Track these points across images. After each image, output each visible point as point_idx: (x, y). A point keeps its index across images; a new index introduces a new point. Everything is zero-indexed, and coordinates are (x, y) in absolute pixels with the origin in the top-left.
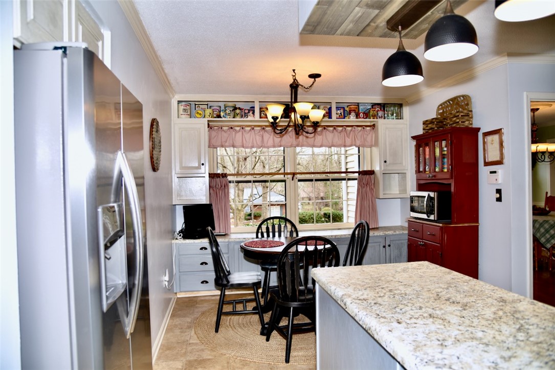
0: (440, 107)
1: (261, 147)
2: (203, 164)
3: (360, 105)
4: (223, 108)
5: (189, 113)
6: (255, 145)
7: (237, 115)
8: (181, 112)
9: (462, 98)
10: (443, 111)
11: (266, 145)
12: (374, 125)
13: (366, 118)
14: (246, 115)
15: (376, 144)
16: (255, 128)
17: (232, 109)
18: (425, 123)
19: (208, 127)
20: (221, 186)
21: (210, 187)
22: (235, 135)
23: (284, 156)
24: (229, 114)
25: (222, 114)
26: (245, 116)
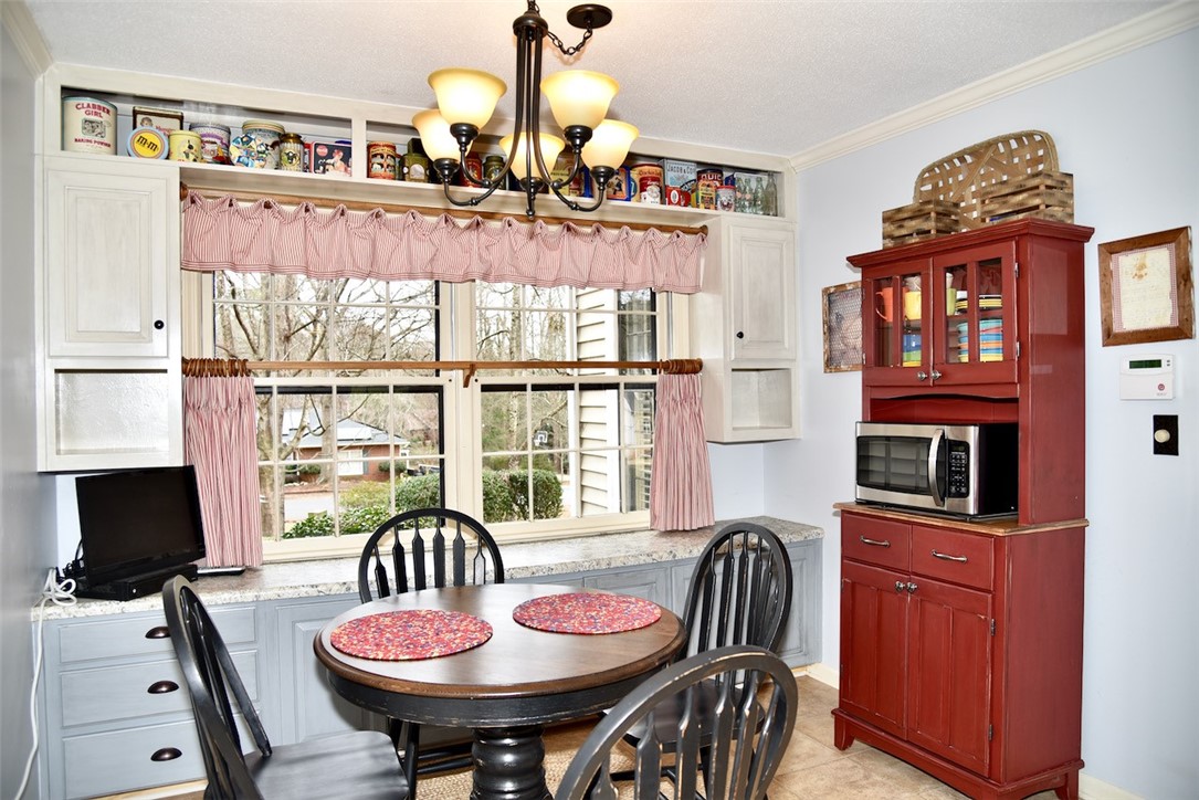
0: (927, 175)
1: (369, 275)
2: (159, 325)
3: (668, 165)
4: (237, 133)
5: (108, 138)
6: (349, 267)
7: (291, 159)
8: (76, 129)
9: (1014, 144)
10: (935, 187)
11: (383, 270)
12: (704, 229)
13: (685, 205)
14: (320, 164)
15: (713, 283)
16: (350, 212)
17: (270, 142)
18: (891, 218)
19: (182, 197)
20: (228, 404)
21: (186, 406)
22: (280, 234)
23: (437, 312)
24: (260, 156)
25: (235, 152)
26: (316, 168)
